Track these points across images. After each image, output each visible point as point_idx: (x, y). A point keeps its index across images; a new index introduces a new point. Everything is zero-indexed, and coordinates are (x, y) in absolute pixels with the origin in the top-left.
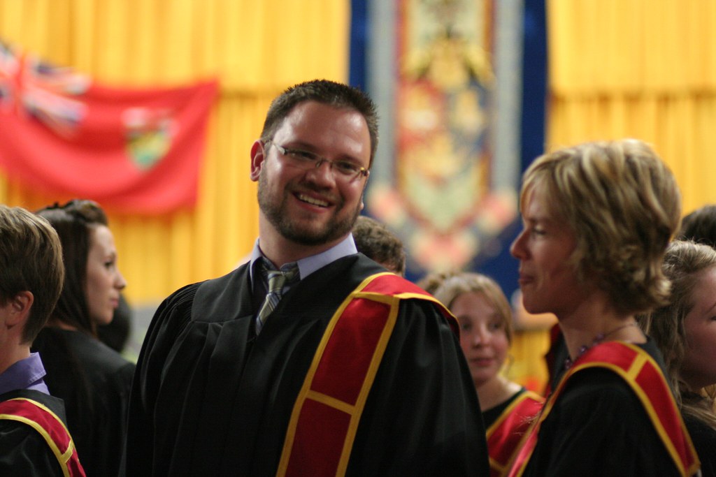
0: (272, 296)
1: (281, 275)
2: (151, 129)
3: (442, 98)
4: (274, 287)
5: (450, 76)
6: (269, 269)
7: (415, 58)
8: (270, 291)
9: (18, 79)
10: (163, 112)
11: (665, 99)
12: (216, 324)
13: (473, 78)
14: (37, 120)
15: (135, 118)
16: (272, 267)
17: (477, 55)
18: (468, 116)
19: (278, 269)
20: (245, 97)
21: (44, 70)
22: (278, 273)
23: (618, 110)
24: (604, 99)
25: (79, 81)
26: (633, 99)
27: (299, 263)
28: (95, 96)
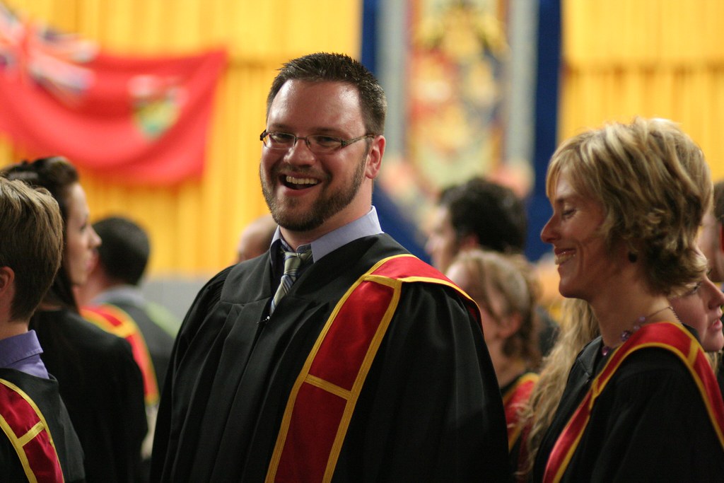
0: (286, 278)
1: (296, 257)
2: (157, 98)
3: (454, 69)
4: (290, 269)
5: (462, 46)
6: (287, 250)
7: (428, 27)
8: (285, 273)
9: (24, 46)
10: (171, 79)
11: (682, 72)
12: (239, 305)
13: (487, 51)
14: (43, 88)
15: (142, 86)
16: (289, 249)
17: (490, 25)
18: (481, 87)
19: (294, 251)
20: (254, 66)
21: (51, 36)
22: (294, 254)
23: (633, 84)
24: (619, 72)
25: (85, 48)
26: (649, 72)
27: (312, 244)
28: (102, 64)
